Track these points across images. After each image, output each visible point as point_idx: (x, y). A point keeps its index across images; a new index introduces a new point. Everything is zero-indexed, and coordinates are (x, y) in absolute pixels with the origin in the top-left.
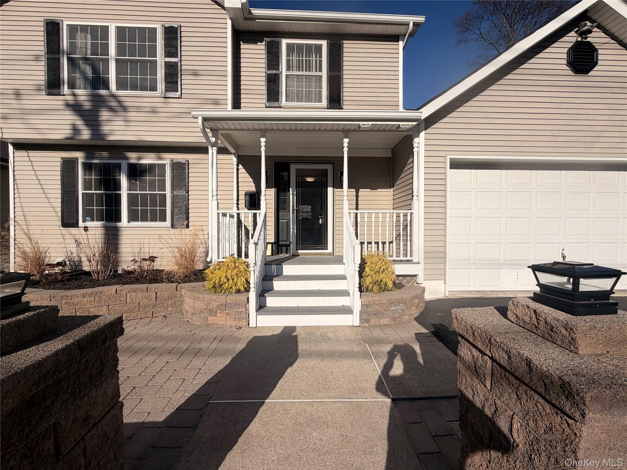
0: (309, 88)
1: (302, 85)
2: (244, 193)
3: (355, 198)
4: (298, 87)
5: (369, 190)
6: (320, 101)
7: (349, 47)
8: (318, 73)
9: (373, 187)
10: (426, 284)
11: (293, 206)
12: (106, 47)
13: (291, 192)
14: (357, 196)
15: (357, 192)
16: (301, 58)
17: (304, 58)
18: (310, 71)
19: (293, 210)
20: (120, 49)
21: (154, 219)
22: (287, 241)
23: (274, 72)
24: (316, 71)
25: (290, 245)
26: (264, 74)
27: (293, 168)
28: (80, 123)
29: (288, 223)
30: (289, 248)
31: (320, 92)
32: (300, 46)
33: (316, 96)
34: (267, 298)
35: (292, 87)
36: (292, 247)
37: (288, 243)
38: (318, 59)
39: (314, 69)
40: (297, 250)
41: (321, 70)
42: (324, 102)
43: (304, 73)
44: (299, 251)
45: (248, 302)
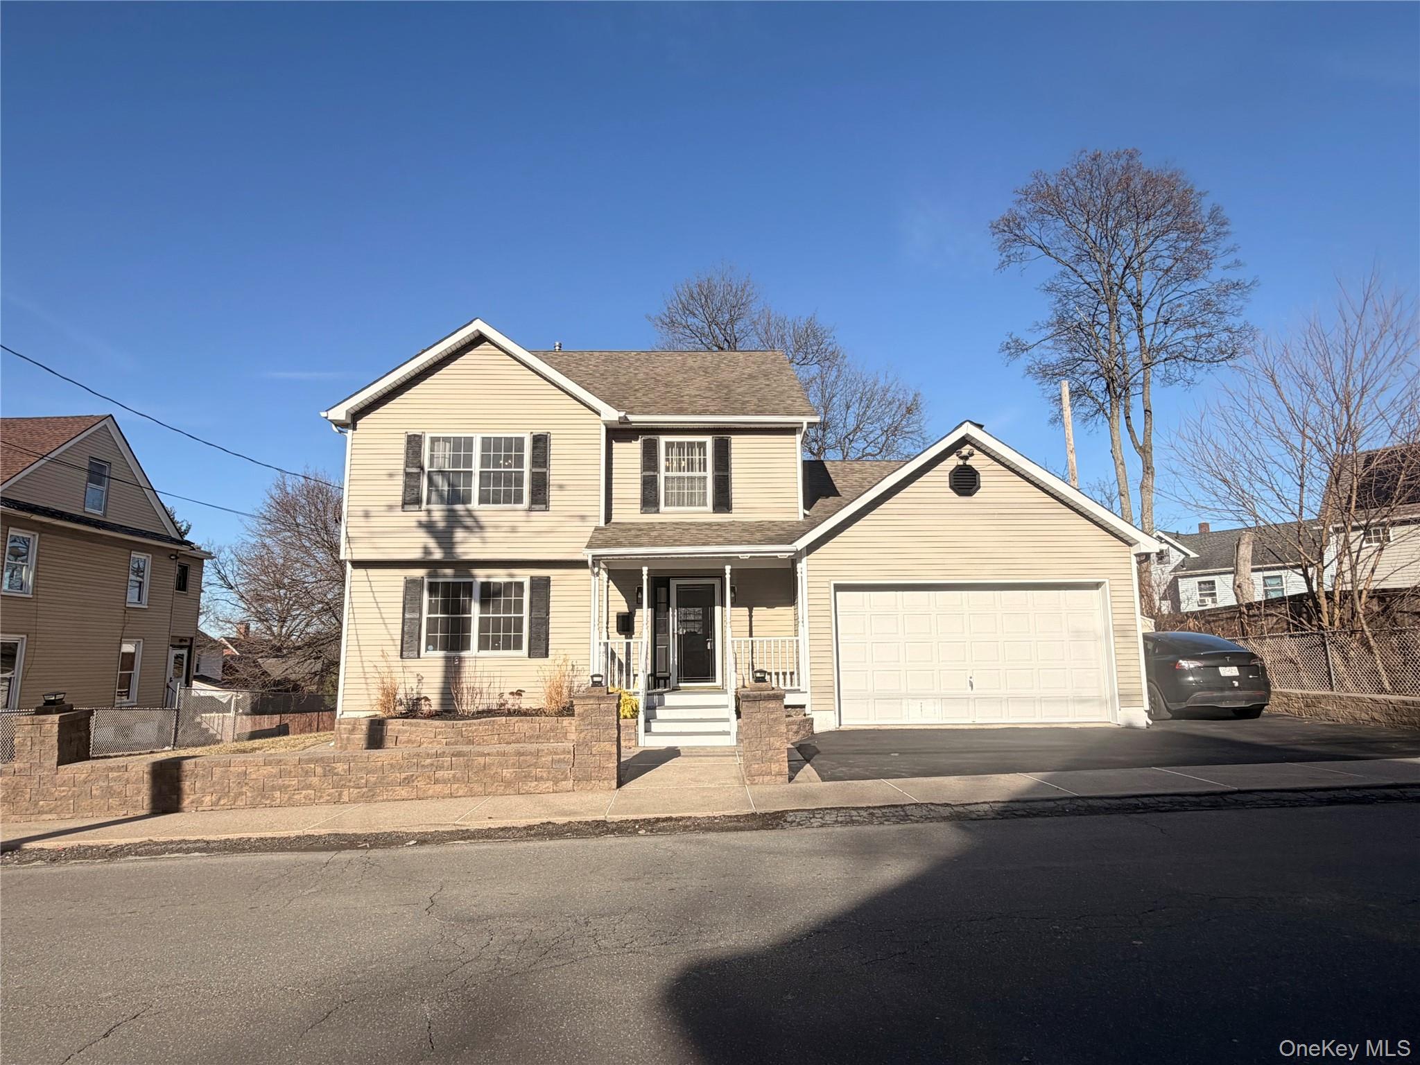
0: (692, 489)
1: (684, 486)
2: (615, 614)
3: (748, 619)
4: (679, 488)
5: (765, 608)
6: (705, 504)
7: (737, 442)
8: (702, 474)
9: (771, 605)
10: (814, 715)
11: (673, 630)
12: (468, 461)
13: (671, 613)
14: (751, 616)
15: (751, 612)
16: (682, 457)
17: (686, 457)
18: (692, 471)
19: (673, 634)
20: (485, 461)
21: (506, 647)
22: (666, 672)
23: (652, 473)
24: (700, 471)
25: (669, 678)
26: (639, 476)
27: (673, 584)
28: (432, 543)
29: (667, 651)
30: (668, 681)
31: (705, 494)
32: (680, 445)
33: (700, 500)
34: (652, 724)
35: (672, 489)
36: (673, 678)
37: (667, 674)
38: (702, 457)
39: (698, 470)
40: (678, 682)
41: (705, 470)
42: (710, 507)
43: (686, 474)
44: (681, 685)
45: (637, 724)
